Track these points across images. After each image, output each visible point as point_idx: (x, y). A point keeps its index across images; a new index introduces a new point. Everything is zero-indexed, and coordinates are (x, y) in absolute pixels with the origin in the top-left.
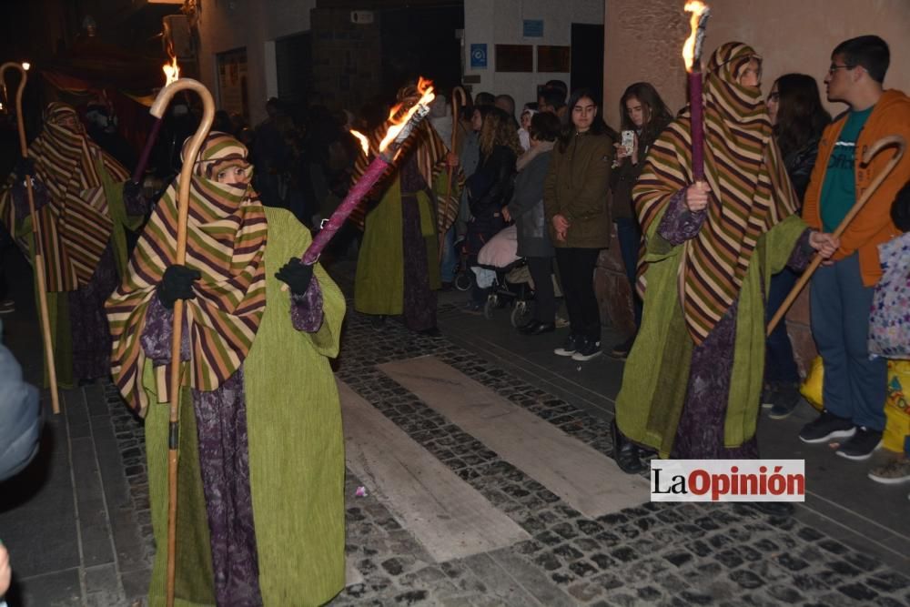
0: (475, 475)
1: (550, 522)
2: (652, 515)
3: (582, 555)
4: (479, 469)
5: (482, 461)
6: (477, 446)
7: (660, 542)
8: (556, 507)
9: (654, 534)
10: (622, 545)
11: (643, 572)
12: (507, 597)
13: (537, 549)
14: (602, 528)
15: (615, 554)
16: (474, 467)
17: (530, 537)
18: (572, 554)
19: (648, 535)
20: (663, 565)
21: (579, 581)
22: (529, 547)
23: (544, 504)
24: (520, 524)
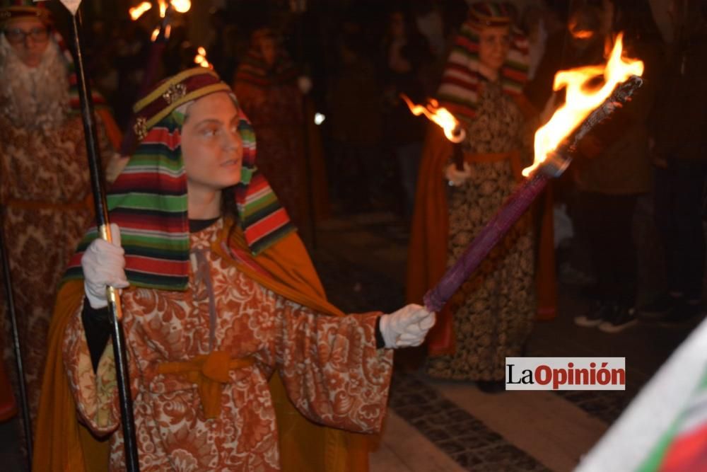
0: (477, 461)
4: (481, 453)
5: (482, 445)
6: (477, 425)
16: (475, 451)
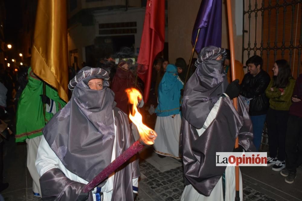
1: (152, 173)
2: (179, 170)
3: (159, 182)
7: (180, 177)
8: (154, 169)
9: (179, 175)
10: (170, 178)
11: (175, 185)
13: (148, 180)
14: (165, 174)
15: (168, 181)
17: (146, 177)
18: (157, 181)
19: (177, 176)
20: (180, 183)
21: (158, 188)
22: (146, 180)
23: (151, 169)
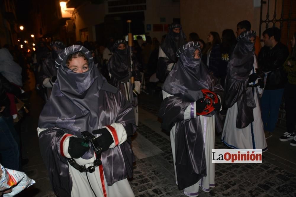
12: (157, 167)
13: (165, 155)
17: (163, 152)
22: (163, 155)
24: (161, 149)
